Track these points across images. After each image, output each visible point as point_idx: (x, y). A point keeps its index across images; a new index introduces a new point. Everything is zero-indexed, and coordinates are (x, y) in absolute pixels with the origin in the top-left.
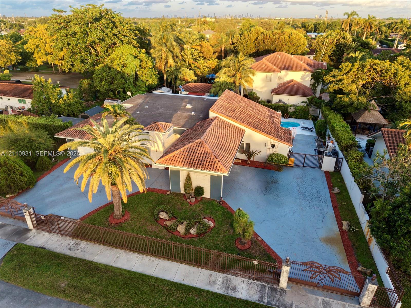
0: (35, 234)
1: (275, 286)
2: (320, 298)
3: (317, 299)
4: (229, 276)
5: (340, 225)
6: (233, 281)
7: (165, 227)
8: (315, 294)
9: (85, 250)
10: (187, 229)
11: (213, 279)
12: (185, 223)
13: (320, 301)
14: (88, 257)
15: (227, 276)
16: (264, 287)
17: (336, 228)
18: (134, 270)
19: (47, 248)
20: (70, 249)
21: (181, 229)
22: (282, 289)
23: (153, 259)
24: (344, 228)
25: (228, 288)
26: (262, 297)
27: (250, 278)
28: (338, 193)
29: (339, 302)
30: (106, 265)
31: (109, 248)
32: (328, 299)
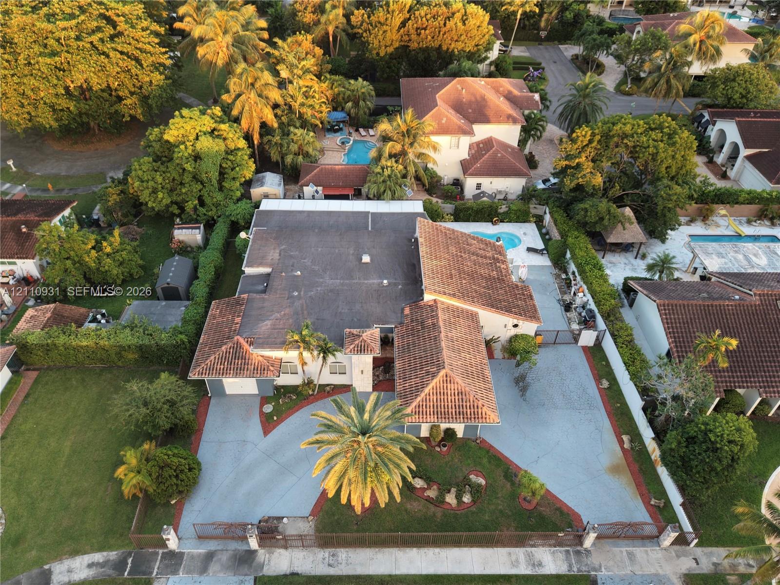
0: (267, 556)
1: (579, 548)
2: (624, 549)
3: (622, 552)
4: (529, 549)
5: (621, 442)
6: (536, 555)
7: (429, 500)
8: (617, 546)
9: (350, 561)
10: (459, 497)
11: (514, 558)
12: (453, 490)
13: (625, 554)
14: (360, 571)
15: (527, 549)
16: (568, 551)
17: (618, 448)
18: (424, 572)
19: (300, 572)
20: (329, 565)
21: (451, 499)
22: (586, 550)
23: (437, 550)
24: (625, 446)
25: (534, 565)
26: (570, 566)
27: (550, 546)
28: (608, 388)
29: (641, 549)
30: (390, 576)
31: (377, 549)
32: (631, 549)
